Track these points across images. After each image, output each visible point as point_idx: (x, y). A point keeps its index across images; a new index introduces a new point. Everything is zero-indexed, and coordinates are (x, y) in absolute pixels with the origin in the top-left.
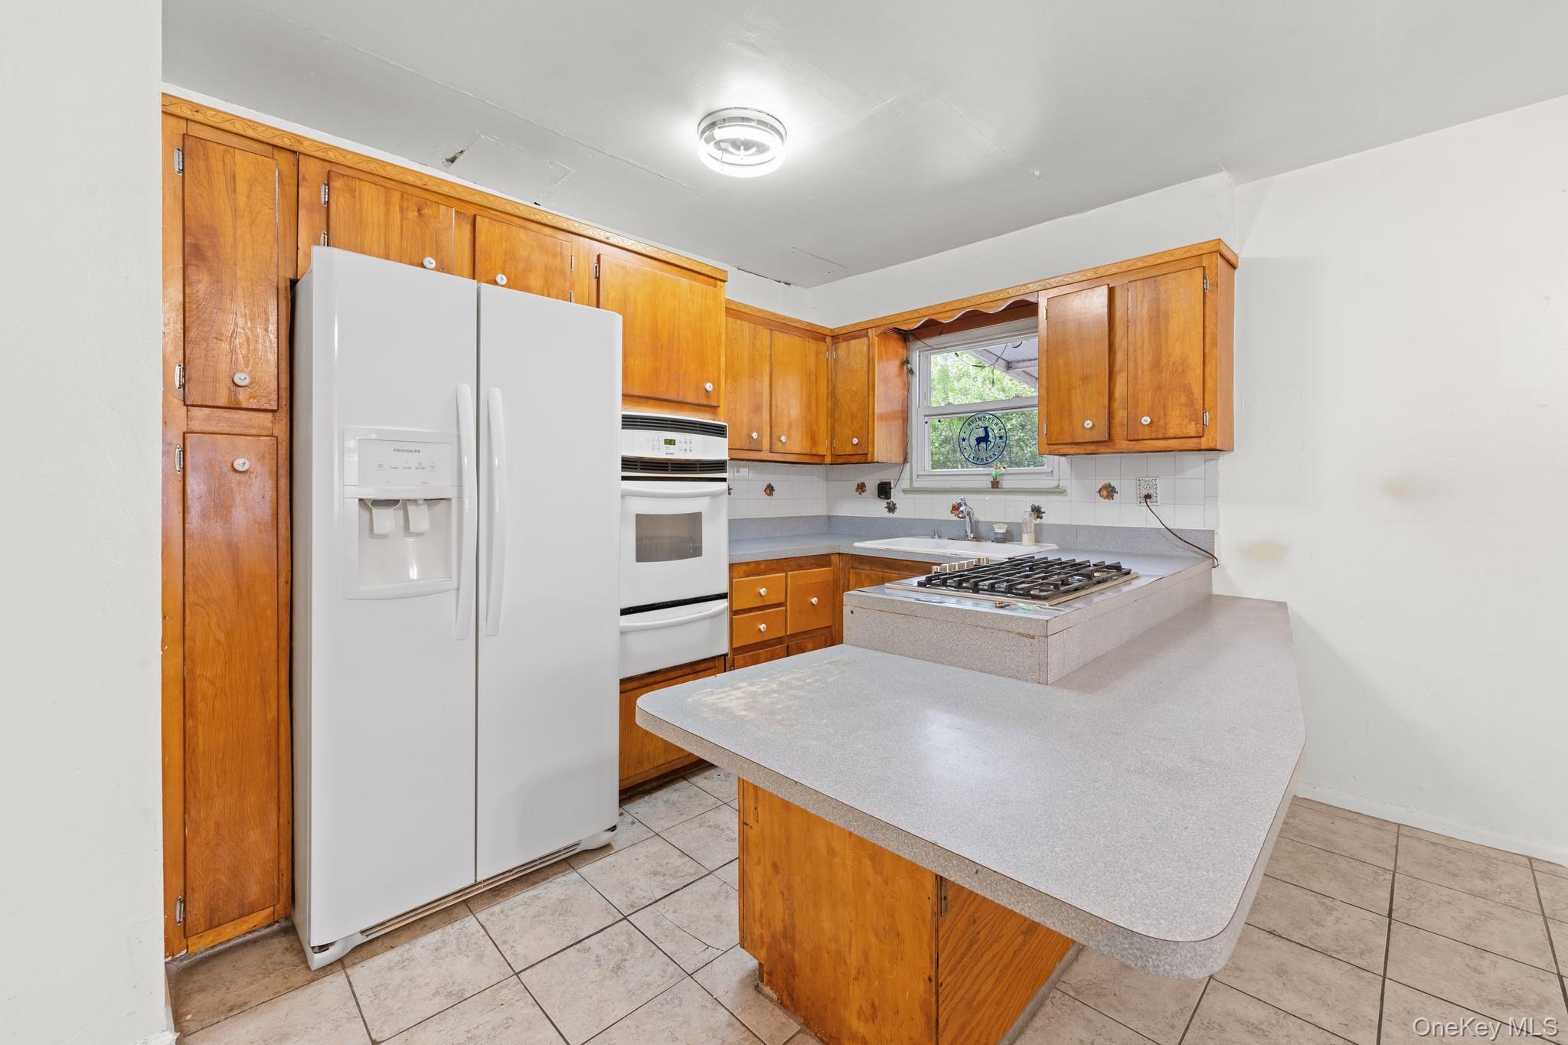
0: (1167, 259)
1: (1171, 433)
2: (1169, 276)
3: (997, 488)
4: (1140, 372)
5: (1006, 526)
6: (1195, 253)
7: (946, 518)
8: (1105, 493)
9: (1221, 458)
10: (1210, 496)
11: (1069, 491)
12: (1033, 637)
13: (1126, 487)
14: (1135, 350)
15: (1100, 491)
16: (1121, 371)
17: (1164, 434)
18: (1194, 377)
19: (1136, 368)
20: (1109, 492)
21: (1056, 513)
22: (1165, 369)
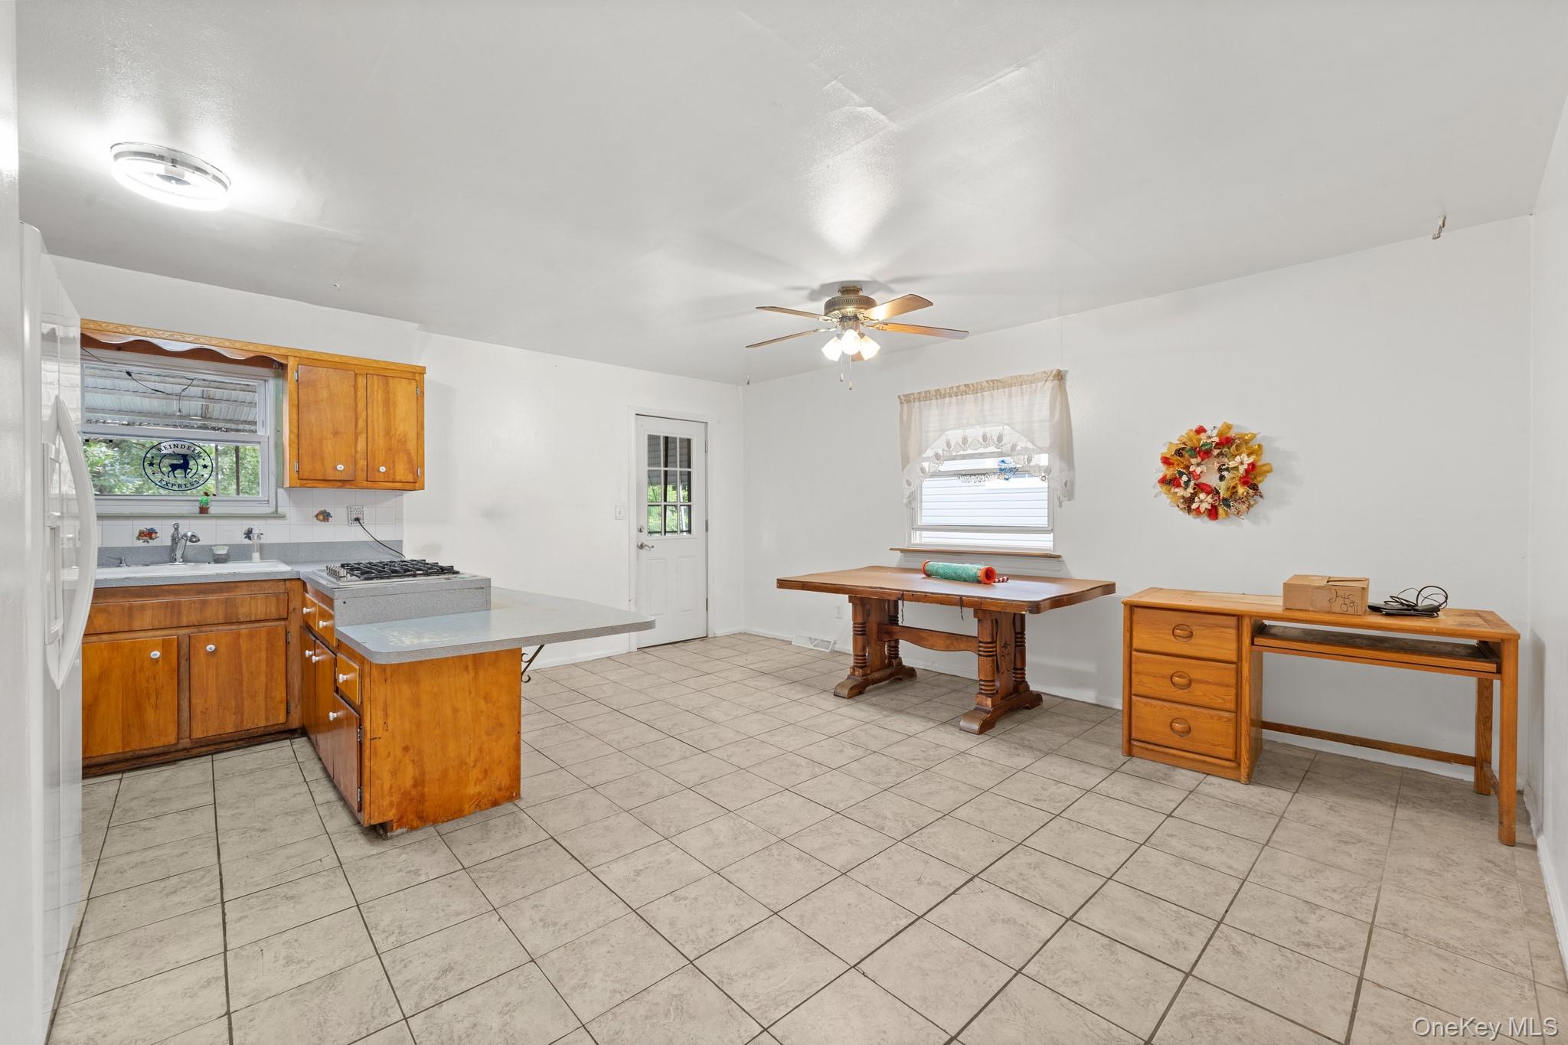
0: (393, 368)
1: (398, 478)
2: (396, 379)
3: (207, 513)
4: (376, 436)
5: (227, 548)
6: (410, 370)
7: (129, 545)
8: (321, 517)
9: (405, 495)
10: (398, 519)
11: (288, 515)
12: (483, 588)
13: (338, 513)
14: (373, 421)
15: (317, 516)
16: (361, 433)
17: (393, 479)
18: (411, 446)
19: (373, 434)
20: (325, 516)
21: (272, 533)
22: (393, 438)
